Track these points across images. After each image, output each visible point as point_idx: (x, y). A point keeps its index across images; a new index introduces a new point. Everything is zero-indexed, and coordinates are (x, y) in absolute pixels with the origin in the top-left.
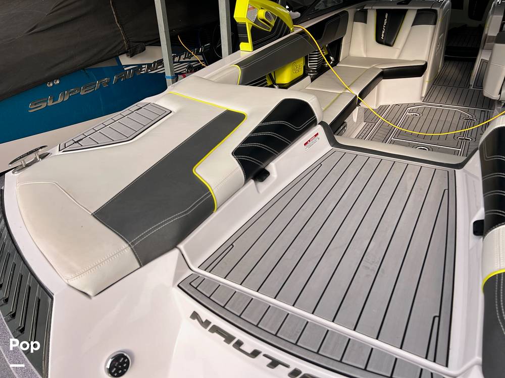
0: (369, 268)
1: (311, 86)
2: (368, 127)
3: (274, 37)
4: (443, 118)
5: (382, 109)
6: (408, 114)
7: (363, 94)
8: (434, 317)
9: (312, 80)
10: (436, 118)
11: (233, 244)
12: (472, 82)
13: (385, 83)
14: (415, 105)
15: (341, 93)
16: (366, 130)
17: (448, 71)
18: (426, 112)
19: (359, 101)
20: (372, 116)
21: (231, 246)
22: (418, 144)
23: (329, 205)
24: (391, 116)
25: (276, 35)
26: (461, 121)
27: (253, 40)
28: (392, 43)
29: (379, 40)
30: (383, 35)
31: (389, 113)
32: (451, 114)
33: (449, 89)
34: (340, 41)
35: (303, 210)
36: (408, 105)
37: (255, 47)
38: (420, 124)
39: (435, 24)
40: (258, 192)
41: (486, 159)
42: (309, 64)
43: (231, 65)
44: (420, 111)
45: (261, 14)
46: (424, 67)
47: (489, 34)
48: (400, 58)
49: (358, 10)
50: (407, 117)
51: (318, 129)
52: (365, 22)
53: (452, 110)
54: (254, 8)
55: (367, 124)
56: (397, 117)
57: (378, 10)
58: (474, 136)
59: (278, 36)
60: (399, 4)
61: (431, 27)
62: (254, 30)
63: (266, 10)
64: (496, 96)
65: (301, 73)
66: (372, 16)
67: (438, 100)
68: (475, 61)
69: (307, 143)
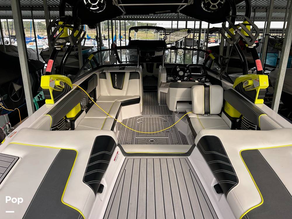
1: (88, 116)
2: (122, 133)
3: (64, 93)
4: (154, 122)
5: (124, 121)
6: (138, 122)
7: (116, 118)
9: (86, 112)
10: (151, 123)
12: (159, 102)
13: (123, 108)
14: (139, 117)
15: (106, 119)
16: (121, 135)
17: (146, 97)
18: (146, 120)
19: (116, 121)
20: (121, 127)
22: (149, 138)
24: (131, 125)
26: (163, 122)
27: (54, 98)
28: (121, 88)
29: (114, 87)
30: (116, 85)
31: (129, 123)
32: (157, 119)
33: (151, 107)
34: (95, 89)
36: (136, 118)
37: (55, 101)
38: (146, 127)
39: (139, 78)
40: (101, 201)
41: (205, 153)
42: (81, 103)
43: (44, 115)
44: (143, 120)
45: (57, 83)
46: (139, 99)
47: (163, 82)
48: (127, 95)
49: (101, 72)
50: (138, 125)
51: (117, 149)
52: (106, 78)
53: (156, 117)
54: (53, 80)
55: (120, 132)
56: (133, 125)
57: (111, 73)
58: (171, 129)
59: (66, 92)
60: (120, 69)
61: (138, 80)
62: (54, 92)
63: (60, 81)
64: (175, 110)
65: (80, 110)
66: (109, 76)
67: (148, 113)
68: (156, 92)
69: (115, 159)
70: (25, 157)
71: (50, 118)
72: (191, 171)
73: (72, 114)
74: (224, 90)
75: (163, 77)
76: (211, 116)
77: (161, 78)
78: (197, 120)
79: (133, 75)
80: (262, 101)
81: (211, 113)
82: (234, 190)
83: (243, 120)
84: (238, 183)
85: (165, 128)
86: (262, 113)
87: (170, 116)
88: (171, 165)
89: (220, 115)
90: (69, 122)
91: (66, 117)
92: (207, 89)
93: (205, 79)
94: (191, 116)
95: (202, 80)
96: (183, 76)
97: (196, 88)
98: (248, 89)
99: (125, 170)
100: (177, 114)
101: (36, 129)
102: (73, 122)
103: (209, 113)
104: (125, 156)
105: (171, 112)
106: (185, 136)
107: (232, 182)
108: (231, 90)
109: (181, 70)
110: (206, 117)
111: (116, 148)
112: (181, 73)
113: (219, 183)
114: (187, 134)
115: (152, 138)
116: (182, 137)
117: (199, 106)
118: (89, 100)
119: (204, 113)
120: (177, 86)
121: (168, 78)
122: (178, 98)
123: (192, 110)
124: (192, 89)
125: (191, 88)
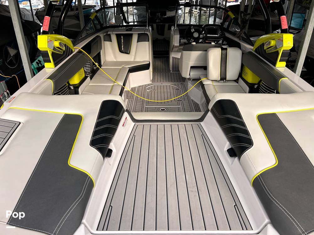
0: (193, 191)
1: (92, 83)
2: (130, 102)
3: (66, 56)
4: (165, 91)
5: (133, 89)
6: (147, 90)
7: (124, 85)
8: (235, 206)
9: (91, 79)
10: (162, 91)
11: (111, 205)
12: (171, 69)
13: (132, 75)
14: (149, 85)
15: (113, 85)
17: (157, 63)
18: (156, 88)
19: (124, 88)
20: (130, 95)
21: (111, 207)
22: (160, 107)
23: (153, 160)
24: (140, 93)
25: (66, 55)
26: (174, 90)
27: (54, 61)
28: (129, 52)
29: (121, 51)
30: (123, 48)
31: (138, 92)
32: (168, 87)
33: (162, 74)
34: (100, 53)
35: (141, 168)
36: (146, 85)
37: (56, 65)
38: (156, 96)
39: (149, 41)
40: (110, 165)
41: (219, 117)
42: (85, 69)
43: (44, 79)
44: (153, 88)
45: (57, 44)
46: (149, 65)
47: (175, 45)
48: (135, 60)
49: (105, 34)
50: (148, 93)
51: (126, 114)
52: (111, 41)
53: (168, 85)
54: (51, 41)
55: (129, 100)
56: (143, 93)
57: (116, 34)
58: (183, 97)
59: (67, 56)
60: (127, 30)
61: (147, 43)
62: (53, 54)
63: (59, 41)
64: (188, 77)
65: (84, 76)
66: (114, 38)
67: (159, 81)
68: (168, 58)
69: (123, 125)
70: (27, 122)
71: (51, 83)
72: (204, 136)
73: (75, 80)
74: (243, 54)
75: (176, 40)
76: (227, 82)
77: (173, 41)
78: (212, 87)
79: (142, 38)
80: (284, 64)
81: (227, 79)
82: (248, 153)
83: (262, 85)
84: (252, 146)
85: (177, 96)
86: (283, 76)
87: (182, 84)
88: (182, 131)
89: (236, 81)
90: (72, 88)
91: (68, 83)
92: (224, 52)
93: (223, 42)
94: (206, 82)
95: (219, 42)
96: (198, 38)
97: (211, 51)
98: (269, 51)
99: (134, 136)
100: (190, 82)
101: (37, 94)
102: (76, 89)
103: (225, 79)
104: (134, 122)
105: (184, 79)
106: (198, 104)
107: (247, 145)
108: (250, 53)
109: (196, 31)
110: (222, 83)
111: (124, 114)
112: (196, 35)
113: (233, 147)
114: (201, 102)
115: (163, 107)
116: (195, 106)
117: (214, 71)
118: (93, 65)
119: (219, 79)
120: (192, 49)
121: (181, 40)
122: (192, 63)
123: (206, 76)
124: (208, 53)
125: (206, 51)
